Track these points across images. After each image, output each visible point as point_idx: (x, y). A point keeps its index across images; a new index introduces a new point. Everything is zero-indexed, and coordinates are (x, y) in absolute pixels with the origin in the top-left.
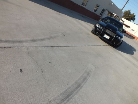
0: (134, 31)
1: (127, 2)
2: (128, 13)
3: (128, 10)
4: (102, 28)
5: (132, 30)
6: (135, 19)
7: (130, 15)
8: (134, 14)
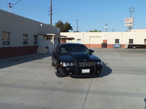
0: (80, 40)
1: (51, 14)
2: (60, 24)
3: (58, 21)
4: (72, 64)
5: (78, 40)
6: (72, 27)
7: (64, 26)
8: (67, 23)
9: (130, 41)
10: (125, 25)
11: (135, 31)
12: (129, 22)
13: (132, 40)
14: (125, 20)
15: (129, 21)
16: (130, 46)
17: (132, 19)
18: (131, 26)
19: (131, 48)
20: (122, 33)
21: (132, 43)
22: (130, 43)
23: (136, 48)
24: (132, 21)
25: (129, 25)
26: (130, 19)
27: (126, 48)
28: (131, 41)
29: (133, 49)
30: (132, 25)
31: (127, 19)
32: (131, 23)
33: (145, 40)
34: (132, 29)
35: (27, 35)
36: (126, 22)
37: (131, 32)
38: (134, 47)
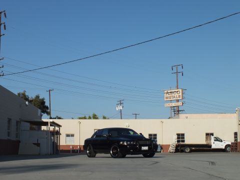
5: (68, 136)
6: (47, 108)
8: (38, 97)
9: (178, 138)
10: (167, 105)
11: (187, 117)
12: (174, 97)
13: (183, 135)
14: (166, 92)
15: (173, 95)
16: (181, 148)
17: (181, 90)
18: (178, 107)
19: (182, 151)
20: (163, 120)
21: (184, 141)
22: (178, 141)
23: (191, 151)
24: (179, 96)
25: (173, 104)
26: (176, 90)
27: (172, 151)
28: (181, 137)
29: (186, 152)
30: (180, 104)
31: (169, 91)
32: (178, 101)
33: (207, 134)
34: (180, 112)
35: (10, 120)
36: (167, 98)
37: (179, 118)
38: (188, 150)
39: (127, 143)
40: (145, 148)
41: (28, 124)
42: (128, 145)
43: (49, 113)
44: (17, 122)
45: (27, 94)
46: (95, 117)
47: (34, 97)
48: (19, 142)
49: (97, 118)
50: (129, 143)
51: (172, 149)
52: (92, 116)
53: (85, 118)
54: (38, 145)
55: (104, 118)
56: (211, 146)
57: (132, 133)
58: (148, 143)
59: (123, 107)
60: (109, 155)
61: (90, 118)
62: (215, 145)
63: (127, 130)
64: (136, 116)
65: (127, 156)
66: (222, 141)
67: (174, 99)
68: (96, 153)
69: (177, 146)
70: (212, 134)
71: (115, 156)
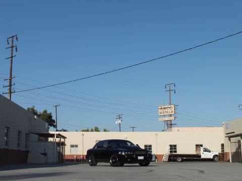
0: (76, 146)
4: (129, 153)
5: (72, 146)
8: (45, 112)
9: (171, 149)
10: (160, 119)
11: (179, 131)
12: (167, 112)
13: (175, 146)
14: (160, 107)
15: (166, 110)
16: (174, 157)
17: (173, 106)
18: (171, 121)
19: (175, 161)
20: (157, 133)
21: (176, 152)
22: (171, 152)
23: (183, 161)
24: (172, 112)
25: (167, 119)
26: (170, 106)
27: (165, 160)
28: (173, 148)
29: (178, 162)
30: (172, 118)
31: (163, 107)
32: (171, 116)
33: (197, 146)
34: (172, 126)
35: (20, 133)
36: (161, 113)
37: (171, 131)
38: (180, 159)
39: (125, 153)
40: (141, 158)
41: (37, 136)
42: (125, 155)
43: (55, 126)
44: (27, 134)
45: (35, 109)
46: (97, 130)
47: (42, 112)
48: (28, 152)
49: (99, 131)
50: (126, 153)
51: (165, 159)
52: (94, 129)
53: (88, 131)
54: (45, 154)
55: (105, 131)
56: (200, 156)
57: (129, 144)
58: (143, 153)
59: (121, 121)
60: (109, 164)
61: (92, 131)
62: (204, 155)
63: (125, 142)
64: (133, 129)
65: (125, 165)
66: (210, 152)
67: (167, 114)
68: (97, 162)
69: (170, 156)
70: (202, 146)
71: (114, 164)
